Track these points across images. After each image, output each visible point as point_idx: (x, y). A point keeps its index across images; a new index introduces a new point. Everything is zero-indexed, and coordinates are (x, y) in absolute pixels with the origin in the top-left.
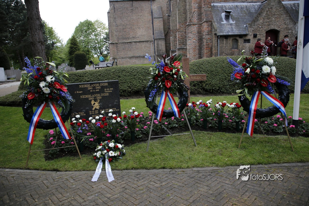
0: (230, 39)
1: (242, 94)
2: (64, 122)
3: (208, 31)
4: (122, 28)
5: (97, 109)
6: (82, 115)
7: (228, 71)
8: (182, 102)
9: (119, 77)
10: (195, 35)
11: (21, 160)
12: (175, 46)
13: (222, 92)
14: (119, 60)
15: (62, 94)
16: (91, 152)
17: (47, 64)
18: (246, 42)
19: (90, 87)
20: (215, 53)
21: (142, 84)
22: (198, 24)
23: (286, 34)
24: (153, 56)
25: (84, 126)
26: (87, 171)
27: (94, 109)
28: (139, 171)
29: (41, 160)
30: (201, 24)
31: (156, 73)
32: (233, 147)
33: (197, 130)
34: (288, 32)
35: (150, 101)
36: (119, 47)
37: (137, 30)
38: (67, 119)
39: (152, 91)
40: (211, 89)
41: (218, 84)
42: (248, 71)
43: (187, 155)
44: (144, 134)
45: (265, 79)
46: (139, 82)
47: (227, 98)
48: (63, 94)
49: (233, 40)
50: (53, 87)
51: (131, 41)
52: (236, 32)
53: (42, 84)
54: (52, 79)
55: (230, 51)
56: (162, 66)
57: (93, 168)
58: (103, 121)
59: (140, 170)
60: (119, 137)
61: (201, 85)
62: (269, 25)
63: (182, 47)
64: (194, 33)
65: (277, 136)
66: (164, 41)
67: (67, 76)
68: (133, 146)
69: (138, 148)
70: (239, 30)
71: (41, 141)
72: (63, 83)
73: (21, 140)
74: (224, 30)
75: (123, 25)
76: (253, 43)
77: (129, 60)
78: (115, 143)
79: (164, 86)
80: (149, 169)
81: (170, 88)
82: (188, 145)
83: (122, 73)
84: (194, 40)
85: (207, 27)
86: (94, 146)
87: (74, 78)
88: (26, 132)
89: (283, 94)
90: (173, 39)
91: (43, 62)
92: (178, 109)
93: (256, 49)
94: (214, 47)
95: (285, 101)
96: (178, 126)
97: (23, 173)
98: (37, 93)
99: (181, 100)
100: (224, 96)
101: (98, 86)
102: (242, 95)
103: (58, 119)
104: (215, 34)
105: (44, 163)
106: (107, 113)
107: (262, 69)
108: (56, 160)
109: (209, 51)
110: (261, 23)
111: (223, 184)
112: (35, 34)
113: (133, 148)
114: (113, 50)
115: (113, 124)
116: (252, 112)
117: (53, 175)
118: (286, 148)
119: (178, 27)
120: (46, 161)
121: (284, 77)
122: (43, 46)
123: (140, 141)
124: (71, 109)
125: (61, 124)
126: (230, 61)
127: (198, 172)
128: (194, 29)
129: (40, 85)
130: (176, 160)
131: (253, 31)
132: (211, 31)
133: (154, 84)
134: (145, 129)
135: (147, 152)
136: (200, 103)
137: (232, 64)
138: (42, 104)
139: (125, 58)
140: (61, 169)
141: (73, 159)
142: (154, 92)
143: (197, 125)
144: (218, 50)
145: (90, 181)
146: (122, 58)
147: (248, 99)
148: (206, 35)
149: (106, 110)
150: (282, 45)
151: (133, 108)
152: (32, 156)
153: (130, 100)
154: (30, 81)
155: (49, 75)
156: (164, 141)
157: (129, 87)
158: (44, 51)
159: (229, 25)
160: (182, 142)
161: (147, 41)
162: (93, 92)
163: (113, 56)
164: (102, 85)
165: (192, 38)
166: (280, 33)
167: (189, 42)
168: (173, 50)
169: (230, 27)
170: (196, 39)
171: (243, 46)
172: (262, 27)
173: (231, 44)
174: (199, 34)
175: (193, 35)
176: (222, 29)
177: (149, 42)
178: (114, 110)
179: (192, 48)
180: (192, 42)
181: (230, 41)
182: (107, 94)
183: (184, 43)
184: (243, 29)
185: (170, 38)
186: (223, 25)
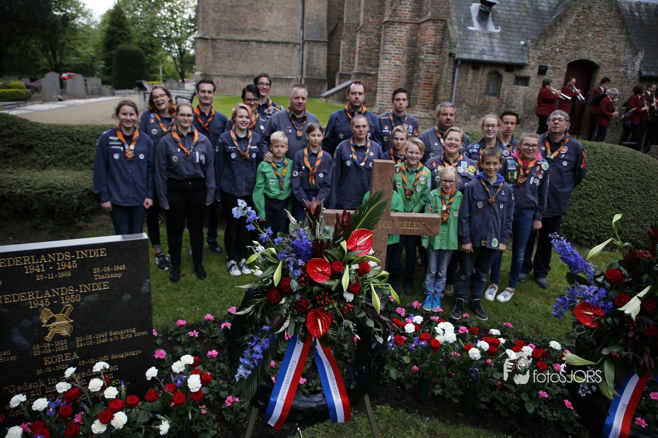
0: (483, 71)
3: (434, 44)
5: (63, 338)
6: (2, 360)
10: (402, 48)
12: (350, 63)
18: (520, 82)
19: (36, 265)
22: (413, 23)
24: (297, 79)
27: (49, 337)
30: (419, 24)
31: (272, 278)
33: (397, 409)
34: (618, 71)
36: (220, 49)
37: (264, 14)
42: (633, 307)
49: (490, 73)
51: (248, 39)
52: (500, 56)
55: (479, 99)
62: (577, 48)
63: (365, 70)
64: (399, 45)
66: (326, 48)
70: (507, 50)
74: (471, 46)
76: (534, 87)
77: (239, 82)
84: (398, 62)
85: (434, 33)
90: (346, 47)
92: (347, 400)
94: (443, 86)
101: (67, 262)
104: (451, 55)
109: (430, 93)
110: (560, 42)
114: (204, 54)
119: (361, 20)
128: (401, 33)
131: (538, 58)
132: (442, 45)
144: (452, 94)
148: (428, 53)
149: (100, 335)
159: (486, 36)
161: (286, 43)
162: (46, 281)
163: (202, 69)
164: (84, 256)
165: (393, 55)
166: (600, 71)
167: (385, 64)
168: (344, 73)
169: (488, 41)
170: (403, 59)
171: (512, 92)
172: (561, 52)
173: (485, 84)
174: (411, 48)
175: (397, 50)
176: (468, 44)
177: (290, 46)
178: (129, 333)
179: (391, 79)
180: (393, 64)
181: (484, 76)
182: (102, 284)
183: (373, 63)
184: (517, 49)
185: (340, 44)
186: (470, 34)
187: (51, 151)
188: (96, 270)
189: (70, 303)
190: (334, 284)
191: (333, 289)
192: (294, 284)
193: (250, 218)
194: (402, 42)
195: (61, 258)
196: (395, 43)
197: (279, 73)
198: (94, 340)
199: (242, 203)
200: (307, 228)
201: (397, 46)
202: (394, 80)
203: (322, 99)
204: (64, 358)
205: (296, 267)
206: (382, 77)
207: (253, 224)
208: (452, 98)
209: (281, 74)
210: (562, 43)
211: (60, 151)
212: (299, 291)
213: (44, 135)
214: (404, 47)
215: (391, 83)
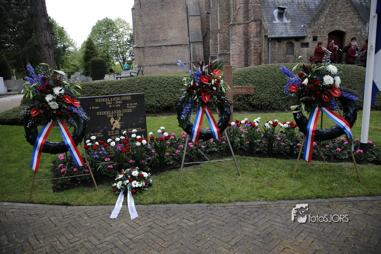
0: (284, 42)
1: (298, 111)
2: (77, 145)
3: (257, 32)
4: (149, 28)
5: (118, 129)
6: (99, 136)
7: (281, 82)
8: (223, 120)
9: (146, 90)
10: (241, 37)
11: (23, 192)
12: (216, 51)
13: (273, 108)
14: (146, 68)
15: (73, 110)
16: (110, 181)
17: (55, 72)
18: (304, 46)
19: (109, 102)
20: (264, 59)
21: (174, 98)
22: (245, 24)
23: (353, 37)
25: (101, 150)
26: (105, 205)
27: (113, 128)
28: (168, 205)
29: (48, 192)
30: (248, 24)
31: (190, 84)
32: (286, 177)
33: (242, 156)
34: (357, 34)
35: (183, 119)
37: (168, 31)
38: (81, 141)
39: (185, 106)
40: (260, 104)
41: (268, 98)
42: (306, 81)
43: (229, 187)
44: (176, 159)
45: (327, 93)
46: (171, 95)
47: (279, 115)
48: (75, 110)
49: (287, 43)
50: (62, 101)
51: (161, 45)
52: (291, 33)
53: (49, 98)
54: (60, 91)
55: (283, 57)
56: (198, 75)
57: (112, 202)
58: (125, 144)
59: (170, 205)
60: (144, 164)
61: (247, 99)
62: (332, 25)
64: (239, 35)
65: (340, 164)
66: (202, 45)
67: (80, 87)
68: (162, 175)
69: (168, 177)
70: (295, 31)
71: (49, 168)
72: (75, 96)
73: (23, 167)
74: (276, 31)
75: (151, 25)
76: (312, 47)
78: (139, 171)
79: (201, 100)
80: (181, 204)
81: (208, 102)
82: (229, 174)
83: (150, 84)
84: (239, 44)
85: (256, 27)
86: (113, 175)
87: (89, 91)
88: (30, 157)
89: (349, 111)
90: (213, 42)
91: (50, 69)
92: (218, 129)
93: (316, 55)
94: (263, 52)
95: (352, 120)
96: (218, 150)
97: (26, 208)
98: (42, 109)
99: (222, 117)
100: (276, 113)
101: (119, 101)
102: (298, 113)
103: (69, 141)
104: (265, 36)
105: (52, 195)
106: (129, 134)
107: (322, 80)
108: (66, 191)
109: (257, 57)
110: (322, 23)
111: (273, 223)
112: (41, 35)
113: (162, 177)
114: (138, 55)
115: (137, 147)
116: (310, 133)
117: (62, 210)
118: (352, 178)
119: (219, 27)
120: (54, 192)
121: (350, 90)
122: (51, 50)
123: (171, 169)
124: (84, 129)
125: (72, 148)
126: (284, 69)
127: (242, 207)
128: (240, 29)
129: (45, 98)
130: (215, 193)
131: (312, 32)
132: (261, 32)
133: (188, 98)
134: (176, 154)
135: (179, 182)
136: (246, 122)
137: (286, 73)
138: (49, 123)
139: (154, 65)
140: (73, 203)
141: (87, 191)
142: (188, 108)
143: (241, 149)
144: (269, 56)
145: (108, 217)
146: (150, 66)
147: (305, 117)
148: (254, 37)
149: (129, 130)
150: (348, 50)
151: (163, 128)
152: (37, 186)
153: (158, 117)
154: (33, 94)
155: (58, 86)
156: (200, 169)
157: (157, 101)
158: (51, 56)
159: (283, 25)
160: (223, 170)
161: (181, 45)
162: (112, 107)
163: (139, 63)
164: (124, 99)
165: (236, 41)
166: (347, 35)
167: (233, 46)
168: (213, 56)
169: (284, 27)
170: (242, 42)
171: (300, 51)
172: (324, 28)
173: (285, 49)
174: (245, 36)
175: (238, 38)
176: (274, 30)
177: (183, 46)
178: (139, 129)
179: (237, 53)
180: (237, 45)
181: (284, 45)
182: (130, 110)
183: (227, 48)
184: (300, 29)
185: (209, 41)
186: (275, 25)
188: (128, 104)
190: (209, 84)
192: (197, 84)
195: (117, 99)
196: (237, 34)
198: (127, 131)
205: (197, 79)
206: (232, 53)
210: (324, 23)
212: (199, 87)
215: (237, 55)
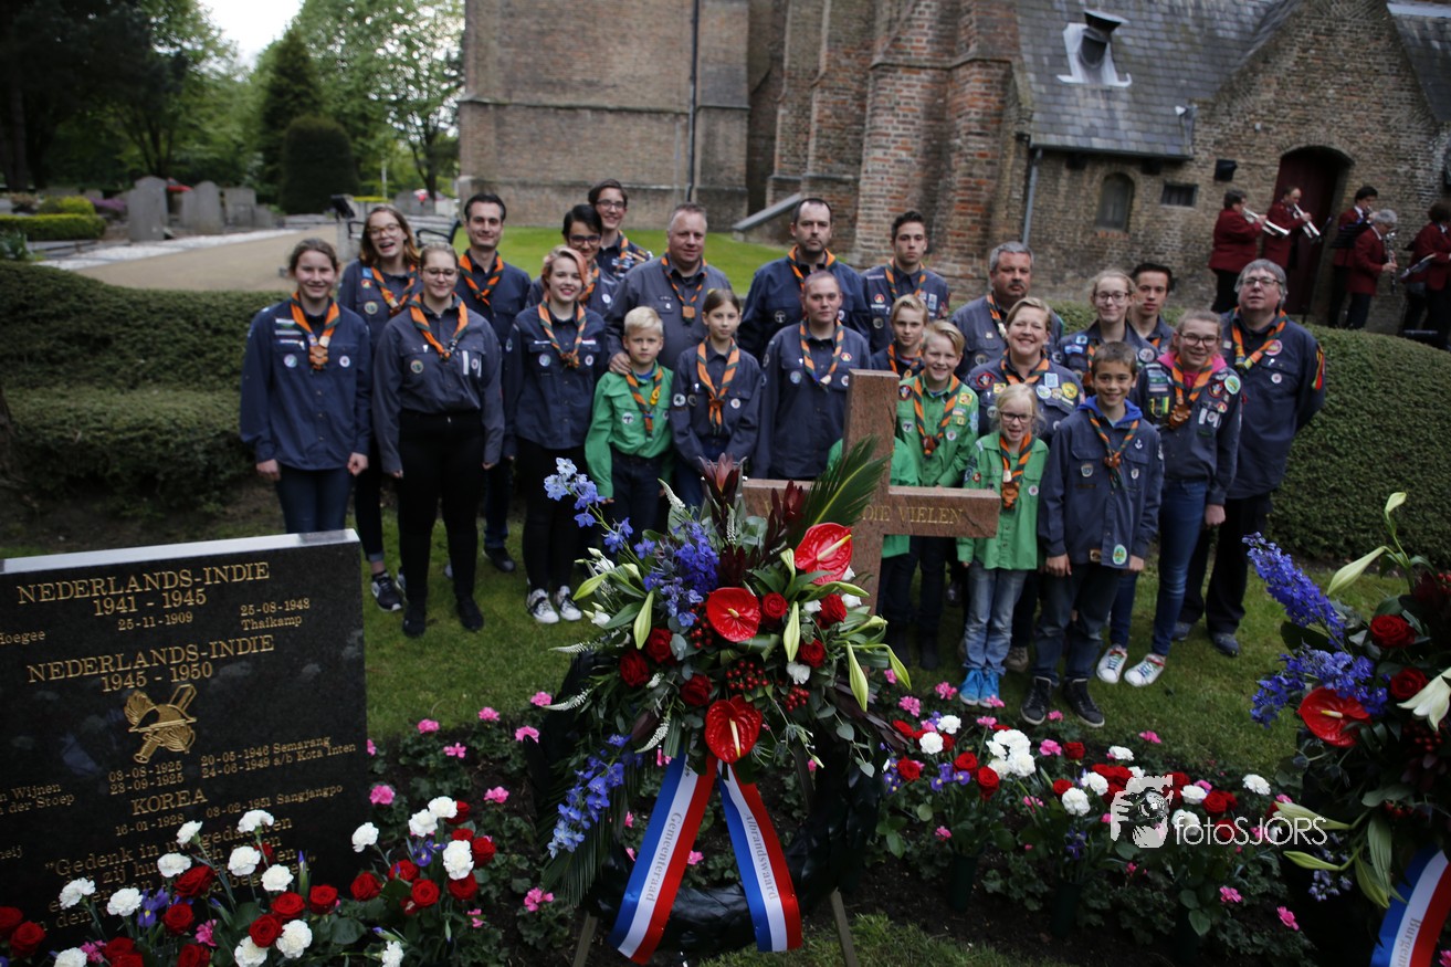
0: (1093, 173)
3: (984, 114)
4: (534, 27)
5: (175, 756)
6: (44, 803)
10: (913, 123)
12: (798, 156)
18: (1174, 198)
19: (116, 598)
22: (936, 68)
24: (682, 191)
27: (143, 755)
30: (950, 70)
31: (631, 631)
34: (1395, 171)
36: (513, 125)
37: (610, 50)
42: (1433, 701)
49: (1107, 178)
51: (574, 102)
52: (1131, 140)
55: (1084, 234)
62: (1303, 122)
63: (830, 171)
64: (905, 116)
66: (745, 124)
70: (1144, 127)
74: (1066, 118)
75: (543, 14)
76: (1206, 208)
77: (554, 197)
84: (904, 153)
85: (983, 90)
90: (791, 120)
92: (792, 901)
94: (1003, 206)
101: (184, 590)
104: (1020, 137)
109: (974, 222)
110: (1263, 108)
114: (477, 136)
119: (823, 61)
128: (911, 90)
131: (1216, 143)
132: (1000, 115)
139: (541, 185)
144: (1023, 225)
148: (970, 133)
149: (252, 752)
159: (1100, 95)
161: (657, 113)
162: (139, 632)
163: (475, 169)
164: (220, 578)
165: (892, 138)
166: (1354, 171)
167: (875, 159)
168: (784, 177)
169: (1103, 107)
170: (914, 147)
171: (1158, 219)
172: (1266, 130)
173: (1096, 201)
174: (931, 123)
175: (901, 126)
176: (1058, 114)
177: (666, 119)
178: (315, 749)
179: (889, 191)
180: (892, 159)
181: (1095, 183)
182: (259, 641)
183: (848, 154)
184: (1167, 124)
185: (775, 113)
186: (1064, 91)
187: (148, 349)
188: (247, 611)
189: (190, 681)
190: (766, 644)
191: (765, 655)
192: (679, 645)
193: (583, 499)
194: (913, 110)
195: (171, 582)
196: (897, 111)
197: (641, 178)
198: (240, 762)
199: (565, 466)
200: (707, 521)
201: (901, 118)
202: (894, 194)
203: (735, 234)
204: (175, 800)
205: (684, 606)
206: (868, 187)
207: (590, 512)
208: (1022, 232)
209: (646, 179)
210: (1269, 111)
211: (168, 349)
212: (691, 660)
213: (134, 315)
214: (917, 121)
215: (888, 200)
